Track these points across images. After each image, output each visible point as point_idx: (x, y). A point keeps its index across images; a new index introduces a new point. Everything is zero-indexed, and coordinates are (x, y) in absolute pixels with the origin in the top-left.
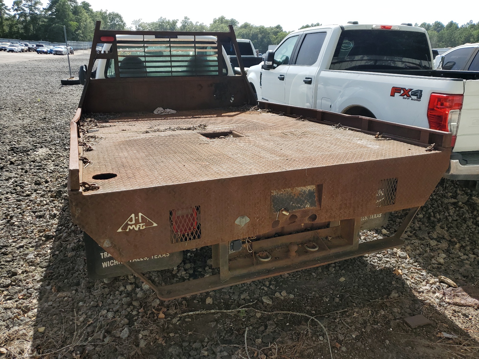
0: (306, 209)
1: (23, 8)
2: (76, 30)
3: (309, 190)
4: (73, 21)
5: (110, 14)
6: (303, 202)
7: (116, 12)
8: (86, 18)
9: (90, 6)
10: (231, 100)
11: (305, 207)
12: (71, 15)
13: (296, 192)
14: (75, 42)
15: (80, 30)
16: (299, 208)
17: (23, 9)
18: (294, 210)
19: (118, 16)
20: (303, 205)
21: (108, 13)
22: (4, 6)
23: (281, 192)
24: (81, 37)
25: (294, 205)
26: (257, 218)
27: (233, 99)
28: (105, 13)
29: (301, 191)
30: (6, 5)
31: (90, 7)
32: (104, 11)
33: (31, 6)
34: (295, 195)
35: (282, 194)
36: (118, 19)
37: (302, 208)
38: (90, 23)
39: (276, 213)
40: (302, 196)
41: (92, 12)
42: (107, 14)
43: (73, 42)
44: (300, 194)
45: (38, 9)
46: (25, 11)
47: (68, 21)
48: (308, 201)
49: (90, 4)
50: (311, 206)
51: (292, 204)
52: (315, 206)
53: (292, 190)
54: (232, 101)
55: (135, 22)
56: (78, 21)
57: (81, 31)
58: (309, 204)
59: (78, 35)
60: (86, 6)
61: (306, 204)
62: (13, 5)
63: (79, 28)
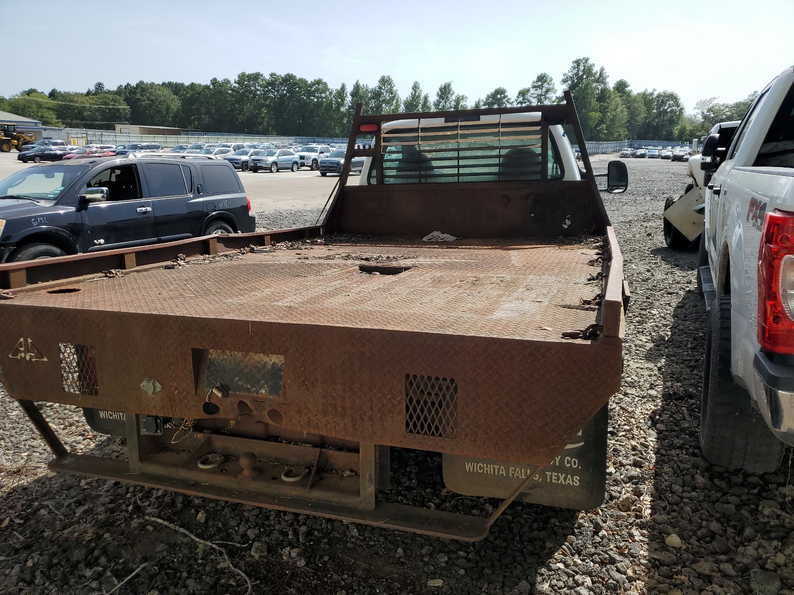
0: (260, 395)
1: (530, 98)
2: (598, 125)
3: (274, 363)
4: (596, 111)
5: (659, 96)
6: (259, 382)
7: (669, 90)
8: (617, 105)
9: (629, 86)
10: (565, 224)
11: (257, 392)
12: (594, 102)
13: (250, 362)
14: (594, 142)
15: (604, 123)
16: (248, 390)
17: (529, 101)
18: (238, 393)
19: (673, 97)
20: (256, 388)
21: (656, 94)
22: (506, 99)
23: (225, 357)
24: (605, 134)
25: (240, 383)
26: (176, 389)
27: (568, 222)
28: (652, 94)
29: (259, 363)
30: (509, 97)
31: (627, 89)
32: (650, 91)
33: (541, 95)
34: (246, 366)
35: (226, 360)
36: (672, 102)
37: (253, 393)
38: (622, 111)
39: (208, 390)
40: (259, 373)
41: (628, 94)
42: (654, 96)
43: (589, 142)
44: (255, 367)
45: (550, 99)
46: (532, 102)
47: (587, 112)
48: (266, 382)
49: (629, 83)
50: (270, 393)
51: (238, 381)
52: (279, 395)
53: (244, 356)
54: (566, 227)
55: (700, 104)
56: (603, 110)
57: (604, 126)
58: (267, 389)
59: (600, 131)
60: (621, 86)
61: (263, 387)
62: (518, 97)
63: (602, 122)
